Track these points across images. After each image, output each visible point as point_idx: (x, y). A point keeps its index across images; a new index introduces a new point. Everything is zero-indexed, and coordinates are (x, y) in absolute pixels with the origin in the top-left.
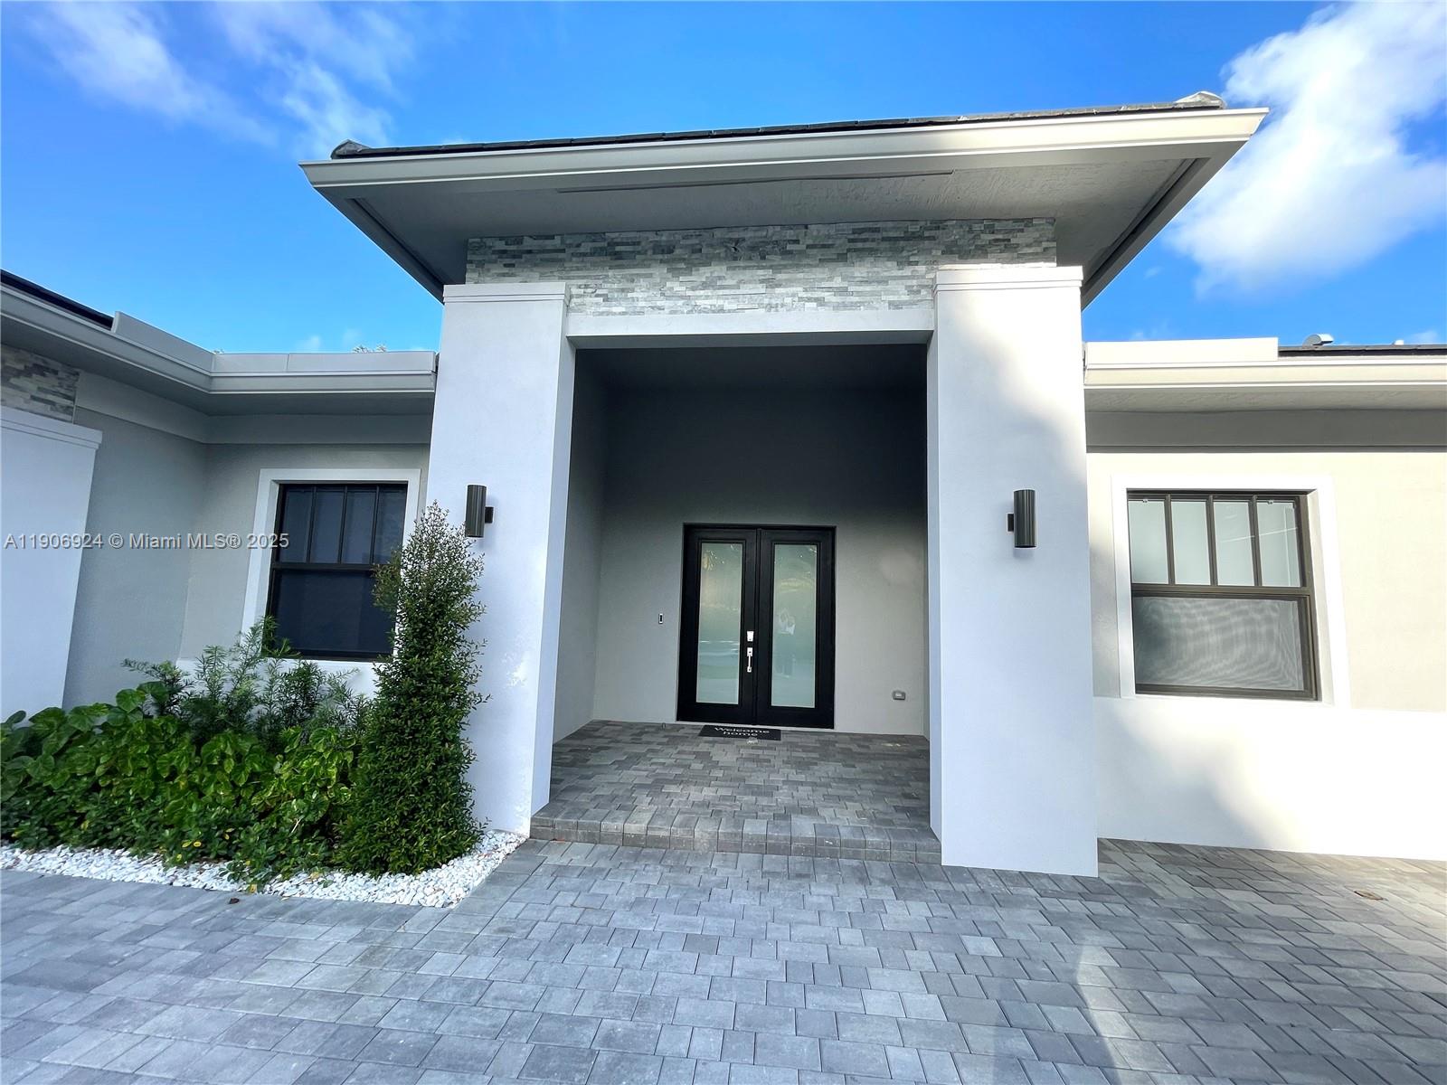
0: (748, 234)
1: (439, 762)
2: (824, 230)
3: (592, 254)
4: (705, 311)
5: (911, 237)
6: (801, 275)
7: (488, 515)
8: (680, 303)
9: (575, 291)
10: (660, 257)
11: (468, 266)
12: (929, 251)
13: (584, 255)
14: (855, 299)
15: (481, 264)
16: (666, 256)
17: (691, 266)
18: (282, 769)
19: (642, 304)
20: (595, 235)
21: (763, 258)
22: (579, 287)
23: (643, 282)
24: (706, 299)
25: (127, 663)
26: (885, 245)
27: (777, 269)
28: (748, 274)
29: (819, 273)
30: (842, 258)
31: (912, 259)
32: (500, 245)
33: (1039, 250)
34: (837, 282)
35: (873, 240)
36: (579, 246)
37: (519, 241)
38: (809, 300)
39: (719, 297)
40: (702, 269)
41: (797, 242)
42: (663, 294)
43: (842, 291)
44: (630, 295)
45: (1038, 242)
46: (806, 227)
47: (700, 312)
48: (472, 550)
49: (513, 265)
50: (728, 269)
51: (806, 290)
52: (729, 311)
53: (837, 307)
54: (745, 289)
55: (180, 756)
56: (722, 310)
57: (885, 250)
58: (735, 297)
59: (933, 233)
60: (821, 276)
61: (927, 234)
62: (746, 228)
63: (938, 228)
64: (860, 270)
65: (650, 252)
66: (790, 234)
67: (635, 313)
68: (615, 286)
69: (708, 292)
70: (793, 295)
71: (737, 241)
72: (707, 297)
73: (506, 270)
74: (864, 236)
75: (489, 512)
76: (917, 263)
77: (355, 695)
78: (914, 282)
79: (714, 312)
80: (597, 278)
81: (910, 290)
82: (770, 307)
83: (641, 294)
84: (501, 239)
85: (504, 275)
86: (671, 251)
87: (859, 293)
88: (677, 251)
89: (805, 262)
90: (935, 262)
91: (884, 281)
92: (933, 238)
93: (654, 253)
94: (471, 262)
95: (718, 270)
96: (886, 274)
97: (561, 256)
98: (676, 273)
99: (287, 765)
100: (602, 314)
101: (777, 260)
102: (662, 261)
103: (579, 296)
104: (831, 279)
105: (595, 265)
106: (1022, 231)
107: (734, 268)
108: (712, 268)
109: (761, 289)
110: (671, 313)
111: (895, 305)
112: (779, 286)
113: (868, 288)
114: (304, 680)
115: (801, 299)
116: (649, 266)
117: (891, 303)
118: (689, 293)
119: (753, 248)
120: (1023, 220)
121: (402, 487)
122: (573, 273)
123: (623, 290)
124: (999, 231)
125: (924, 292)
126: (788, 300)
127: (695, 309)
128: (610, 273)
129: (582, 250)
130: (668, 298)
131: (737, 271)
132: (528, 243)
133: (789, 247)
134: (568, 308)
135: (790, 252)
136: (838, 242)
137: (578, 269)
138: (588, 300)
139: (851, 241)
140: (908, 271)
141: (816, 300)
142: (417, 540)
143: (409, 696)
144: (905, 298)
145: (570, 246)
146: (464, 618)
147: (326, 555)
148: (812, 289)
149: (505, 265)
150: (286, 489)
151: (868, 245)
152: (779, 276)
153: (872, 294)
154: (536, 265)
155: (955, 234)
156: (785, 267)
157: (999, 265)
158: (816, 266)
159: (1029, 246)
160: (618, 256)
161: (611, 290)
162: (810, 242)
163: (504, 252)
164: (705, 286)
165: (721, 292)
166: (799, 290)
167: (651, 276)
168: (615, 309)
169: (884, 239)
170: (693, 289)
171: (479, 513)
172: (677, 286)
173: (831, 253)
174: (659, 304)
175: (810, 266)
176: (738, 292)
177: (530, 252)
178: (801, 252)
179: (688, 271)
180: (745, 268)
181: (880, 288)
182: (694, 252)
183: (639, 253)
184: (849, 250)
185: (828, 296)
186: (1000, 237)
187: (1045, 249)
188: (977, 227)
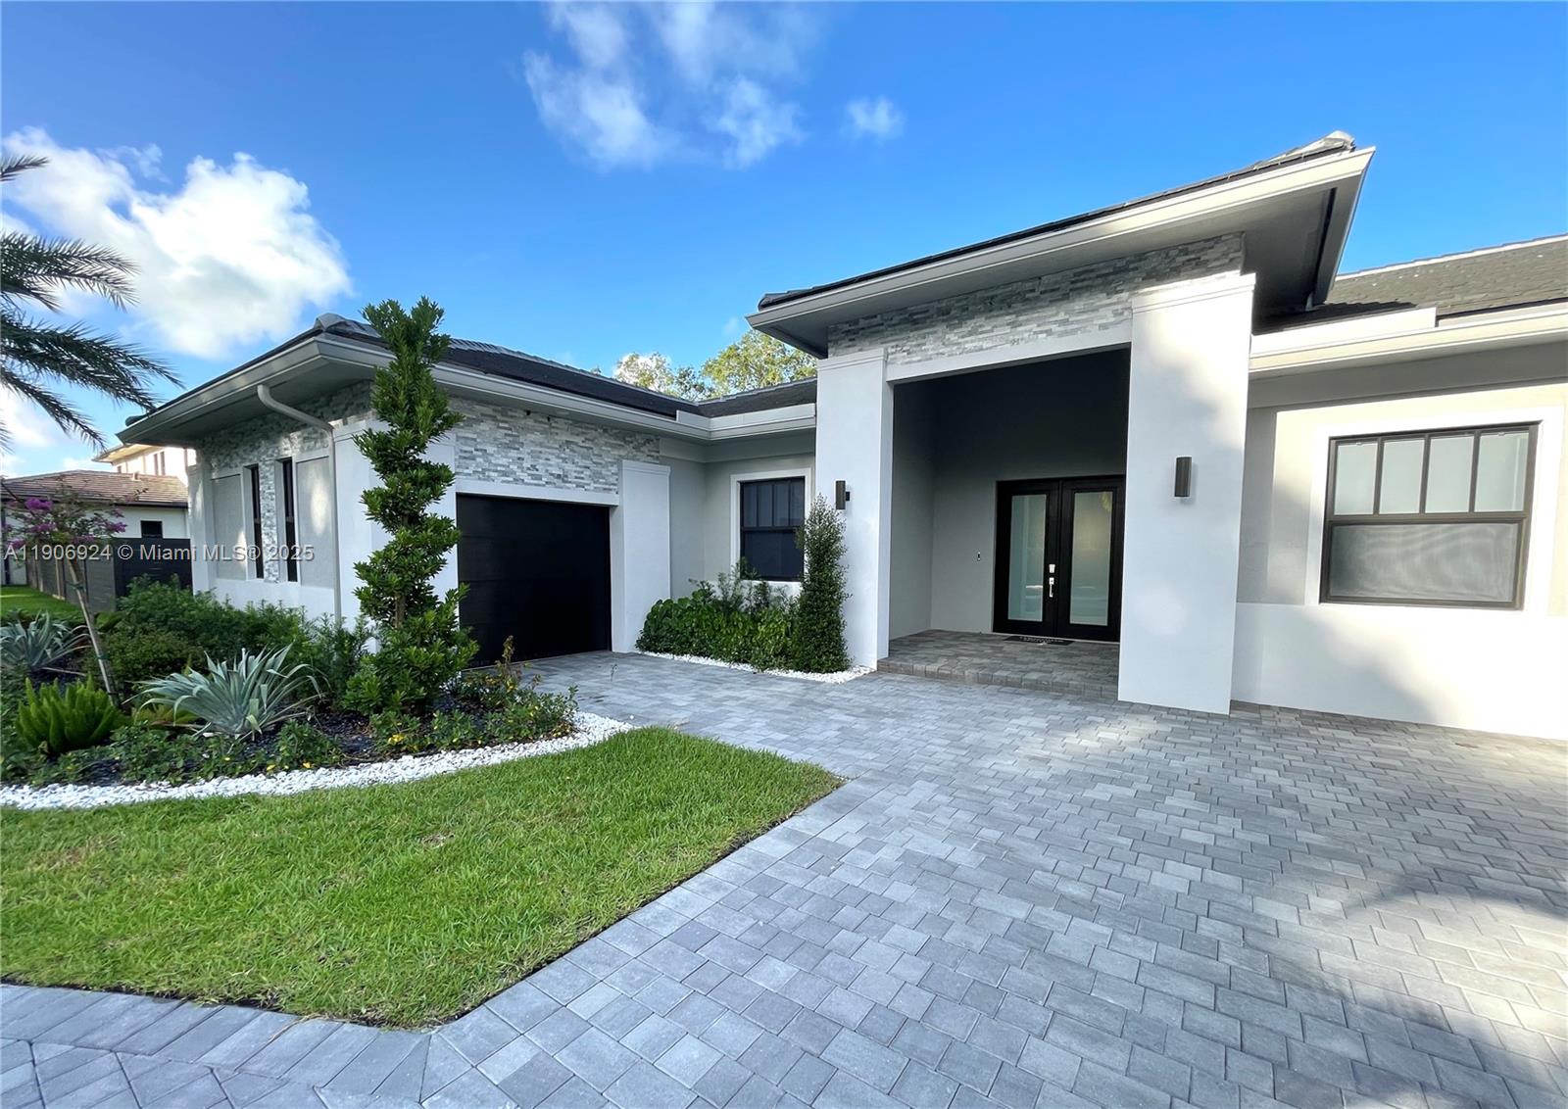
0: (999, 291)
1: (829, 624)
2: (1053, 278)
3: (899, 324)
4: (971, 351)
5: (1118, 271)
6: (1036, 315)
7: (848, 496)
8: (955, 348)
9: (890, 351)
10: (941, 318)
11: (829, 344)
12: (1131, 280)
13: (894, 325)
14: (1076, 326)
15: (836, 342)
16: (945, 317)
17: (962, 321)
18: (762, 629)
19: (931, 352)
20: (902, 310)
21: (1010, 307)
22: (893, 347)
23: (931, 338)
24: (971, 343)
25: (690, 580)
26: (1100, 281)
27: (1018, 313)
28: (1000, 320)
29: (1050, 311)
30: (1066, 297)
31: (1118, 289)
32: (846, 327)
33: (1227, 261)
34: (1062, 316)
35: (1090, 279)
36: (892, 319)
37: (856, 322)
38: (1041, 332)
39: (980, 340)
40: (969, 322)
41: (1033, 291)
42: (944, 344)
43: (1065, 322)
44: (923, 348)
45: (1225, 254)
46: (1040, 278)
47: (967, 352)
48: (840, 517)
49: (854, 339)
50: (986, 318)
51: (1039, 326)
52: (987, 349)
53: (1061, 335)
54: (998, 331)
55: (720, 620)
56: (981, 349)
57: (1099, 285)
58: (991, 338)
59: (1136, 265)
60: (1050, 313)
61: (1131, 266)
62: (998, 287)
63: (1140, 260)
64: (1078, 305)
65: (935, 316)
66: (1028, 285)
67: (927, 360)
68: (914, 343)
69: (972, 338)
70: (1030, 331)
71: (992, 298)
72: (972, 341)
73: (850, 343)
74: (1082, 277)
75: (848, 493)
76: (1122, 291)
77: (789, 596)
78: (1119, 307)
79: (976, 351)
80: (903, 339)
81: (1116, 314)
82: (1014, 342)
83: (930, 346)
84: (847, 322)
85: (849, 346)
86: (948, 313)
87: (1078, 321)
88: (953, 312)
89: (1039, 304)
90: (1137, 288)
91: (1096, 310)
92: (1136, 268)
93: (939, 316)
94: (830, 341)
95: (980, 320)
96: (1098, 304)
97: (882, 328)
98: (952, 327)
99: (763, 627)
100: (907, 363)
101: (1019, 306)
102: (943, 321)
103: (892, 353)
104: (1057, 314)
105: (901, 331)
106: (1212, 248)
107: (990, 318)
108: (974, 321)
109: (1008, 330)
110: (949, 355)
111: (1103, 327)
112: (1020, 325)
113: (1084, 317)
114: (763, 590)
115: (1035, 333)
116: (934, 326)
117: (1100, 326)
118: (960, 340)
119: (1002, 301)
120: (1213, 239)
121: (802, 479)
122: (890, 338)
123: (919, 345)
124: (1193, 252)
125: (1126, 313)
126: (1026, 335)
127: (965, 351)
128: (911, 334)
129: (894, 322)
130: (947, 346)
131: (993, 319)
132: (862, 323)
133: (1028, 295)
134: (886, 363)
135: (1028, 299)
136: (1063, 285)
137: (892, 335)
138: (898, 355)
139: (1073, 282)
140: (1115, 298)
141: (1046, 331)
142: (812, 514)
143: (814, 591)
144: (1112, 320)
145: (886, 320)
146: (838, 553)
147: (766, 523)
148: (1044, 324)
149: (851, 340)
150: (744, 485)
151: (1086, 283)
152: (1021, 318)
153: (1086, 320)
154: (867, 337)
155: (1153, 262)
156: (1025, 310)
157: (1188, 281)
158: (1047, 306)
159: (1217, 259)
160: (915, 322)
161: (911, 346)
162: (1043, 289)
163: (849, 331)
164: (970, 334)
165: (981, 336)
166: (1034, 327)
167: (935, 332)
168: (914, 359)
169: (1098, 277)
170: (963, 337)
171: (843, 496)
172: (952, 337)
173: (1057, 295)
174: (941, 351)
175: (1041, 307)
176: (991, 334)
177: (863, 329)
178: (1037, 298)
179: (960, 325)
180: (998, 316)
181: (1093, 315)
182: (964, 310)
183: (928, 317)
184: (1071, 290)
185: (1054, 328)
186: (1193, 256)
187: (1231, 260)
188: (1173, 253)
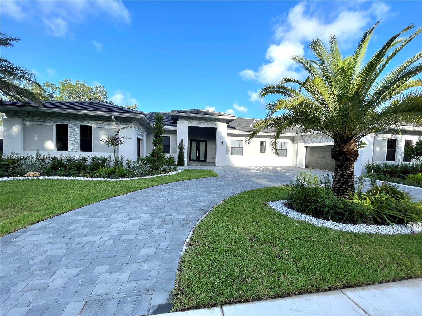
0: (203, 118)
6: (207, 122)
12: (217, 121)
15: (180, 119)
21: (204, 120)
22: (189, 121)
24: (200, 124)
29: (209, 122)
30: (210, 121)
37: (183, 117)
43: (210, 124)
64: (212, 122)
68: (192, 122)
70: (207, 124)
78: (216, 124)
82: (205, 125)
83: (194, 123)
85: (182, 120)
86: (197, 119)
87: (212, 124)
93: (195, 119)
95: (201, 121)
96: (214, 123)
97: (187, 118)
110: (197, 124)
112: (205, 123)
117: (214, 125)
121: (169, 137)
124: (222, 121)
129: (189, 118)
134: (188, 123)
135: (206, 120)
138: (190, 123)
151: (212, 120)
154: (185, 120)
155: (219, 120)
157: (222, 123)
159: (224, 122)
160: (192, 119)
164: (199, 122)
167: (195, 121)
168: (192, 124)
172: (197, 122)
176: (202, 123)
182: (199, 119)
